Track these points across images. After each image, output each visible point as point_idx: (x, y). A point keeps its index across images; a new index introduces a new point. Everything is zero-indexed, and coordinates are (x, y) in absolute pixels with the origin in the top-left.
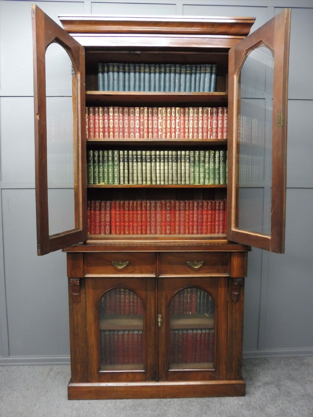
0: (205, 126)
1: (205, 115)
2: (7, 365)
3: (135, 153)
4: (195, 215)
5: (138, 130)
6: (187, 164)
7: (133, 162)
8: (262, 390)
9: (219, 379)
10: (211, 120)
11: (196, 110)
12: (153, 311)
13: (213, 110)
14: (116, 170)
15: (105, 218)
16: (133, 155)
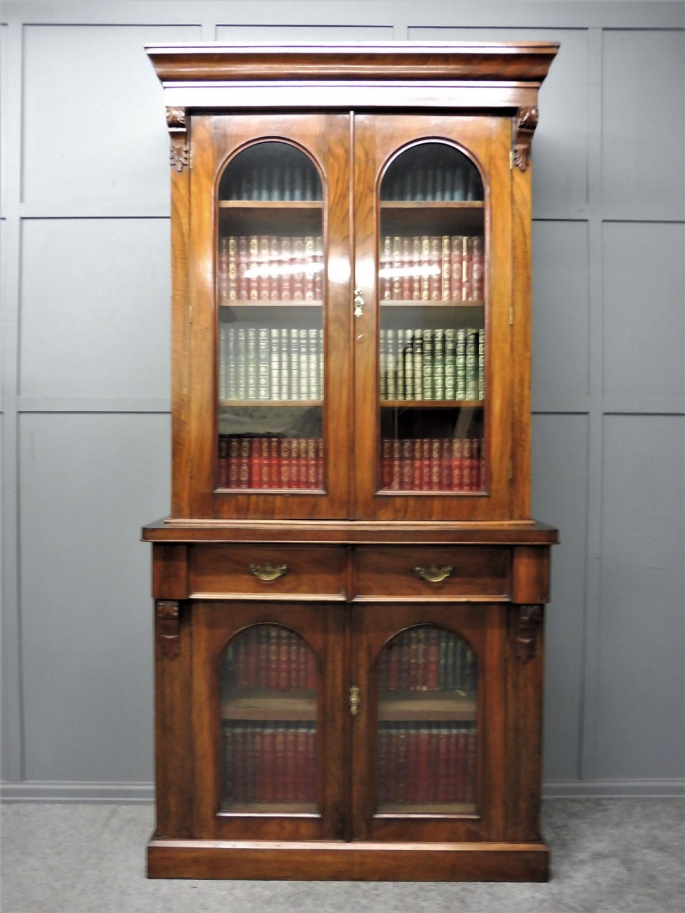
0: (456, 276)
1: (456, 253)
2: (17, 802)
3: (303, 333)
4: (435, 469)
5: (310, 285)
6: (418, 358)
7: (299, 353)
8: (588, 869)
9: (489, 840)
10: (468, 262)
11: (435, 242)
12: (339, 680)
13: (472, 241)
14: (263, 369)
15: (239, 473)
16: (299, 338)
